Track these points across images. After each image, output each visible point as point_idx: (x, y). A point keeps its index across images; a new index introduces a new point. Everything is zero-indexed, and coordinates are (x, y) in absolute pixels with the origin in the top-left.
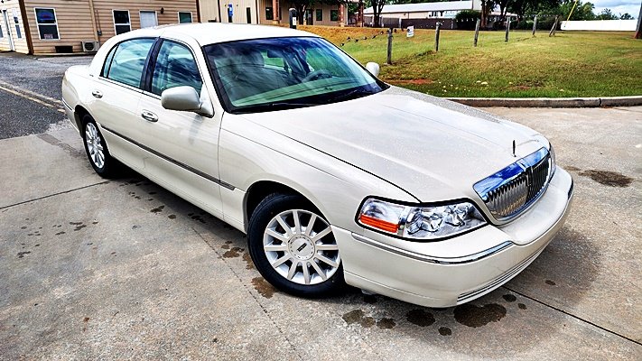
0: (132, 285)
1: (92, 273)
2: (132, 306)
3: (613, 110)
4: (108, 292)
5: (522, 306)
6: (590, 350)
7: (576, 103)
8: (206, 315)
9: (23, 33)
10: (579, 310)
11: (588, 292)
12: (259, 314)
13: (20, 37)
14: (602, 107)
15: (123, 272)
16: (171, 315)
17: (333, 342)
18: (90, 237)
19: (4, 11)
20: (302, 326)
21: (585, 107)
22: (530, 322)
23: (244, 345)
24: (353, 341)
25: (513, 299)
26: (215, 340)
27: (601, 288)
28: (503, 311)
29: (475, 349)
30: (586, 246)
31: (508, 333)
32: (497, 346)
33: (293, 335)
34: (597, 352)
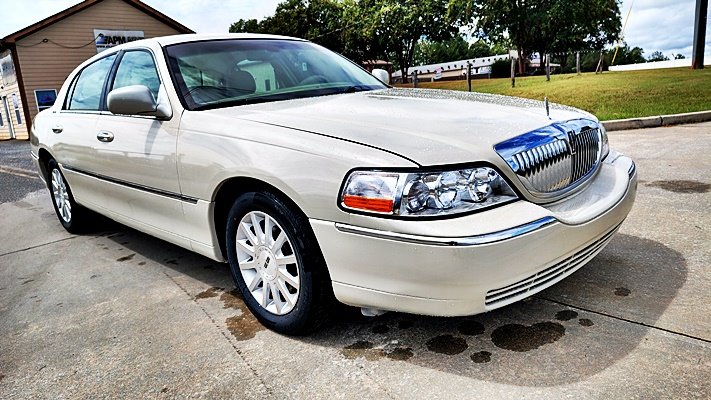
0: (71, 336)
1: (26, 326)
2: (67, 357)
3: (678, 128)
4: (39, 346)
5: (587, 323)
6: (687, 365)
7: (634, 123)
8: (159, 363)
9: (23, 118)
10: (663, 321)
11: (674, 300)
12: (229, 356)
13: (20, 122)
14: (665, 126)
15: (65, 323)
16: (112, 364)
17: (325, 381)
18: (36, 290)
19: (5, 97)
20: (286, 364)
21: (645, 127)
22: (597, 339)
23: (203, 393)
24: (354, 378)
25: (574, 315)
26: (165, 390)
27: (691, 295)
28: (561, 330)
29: (524, 376)
30: (664, 252)
31: (568, 354)
32: (553, 369)
33: (272, 377)
34: (697, 367)
